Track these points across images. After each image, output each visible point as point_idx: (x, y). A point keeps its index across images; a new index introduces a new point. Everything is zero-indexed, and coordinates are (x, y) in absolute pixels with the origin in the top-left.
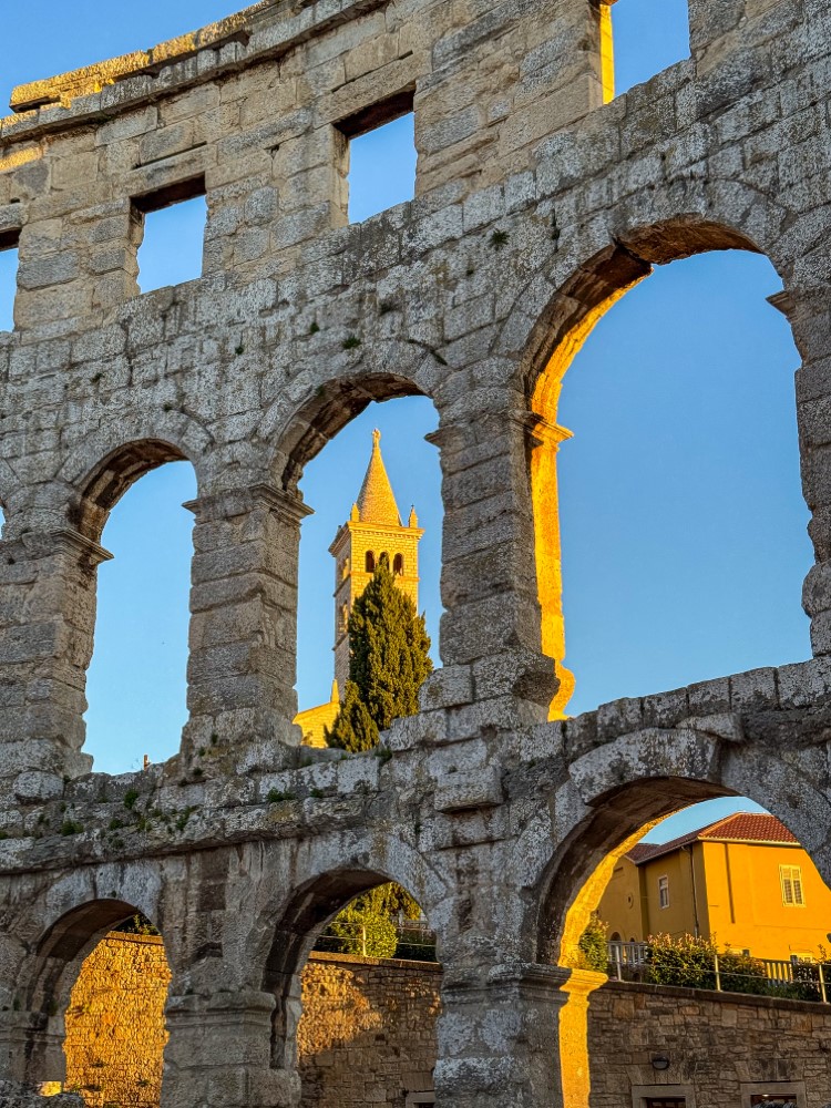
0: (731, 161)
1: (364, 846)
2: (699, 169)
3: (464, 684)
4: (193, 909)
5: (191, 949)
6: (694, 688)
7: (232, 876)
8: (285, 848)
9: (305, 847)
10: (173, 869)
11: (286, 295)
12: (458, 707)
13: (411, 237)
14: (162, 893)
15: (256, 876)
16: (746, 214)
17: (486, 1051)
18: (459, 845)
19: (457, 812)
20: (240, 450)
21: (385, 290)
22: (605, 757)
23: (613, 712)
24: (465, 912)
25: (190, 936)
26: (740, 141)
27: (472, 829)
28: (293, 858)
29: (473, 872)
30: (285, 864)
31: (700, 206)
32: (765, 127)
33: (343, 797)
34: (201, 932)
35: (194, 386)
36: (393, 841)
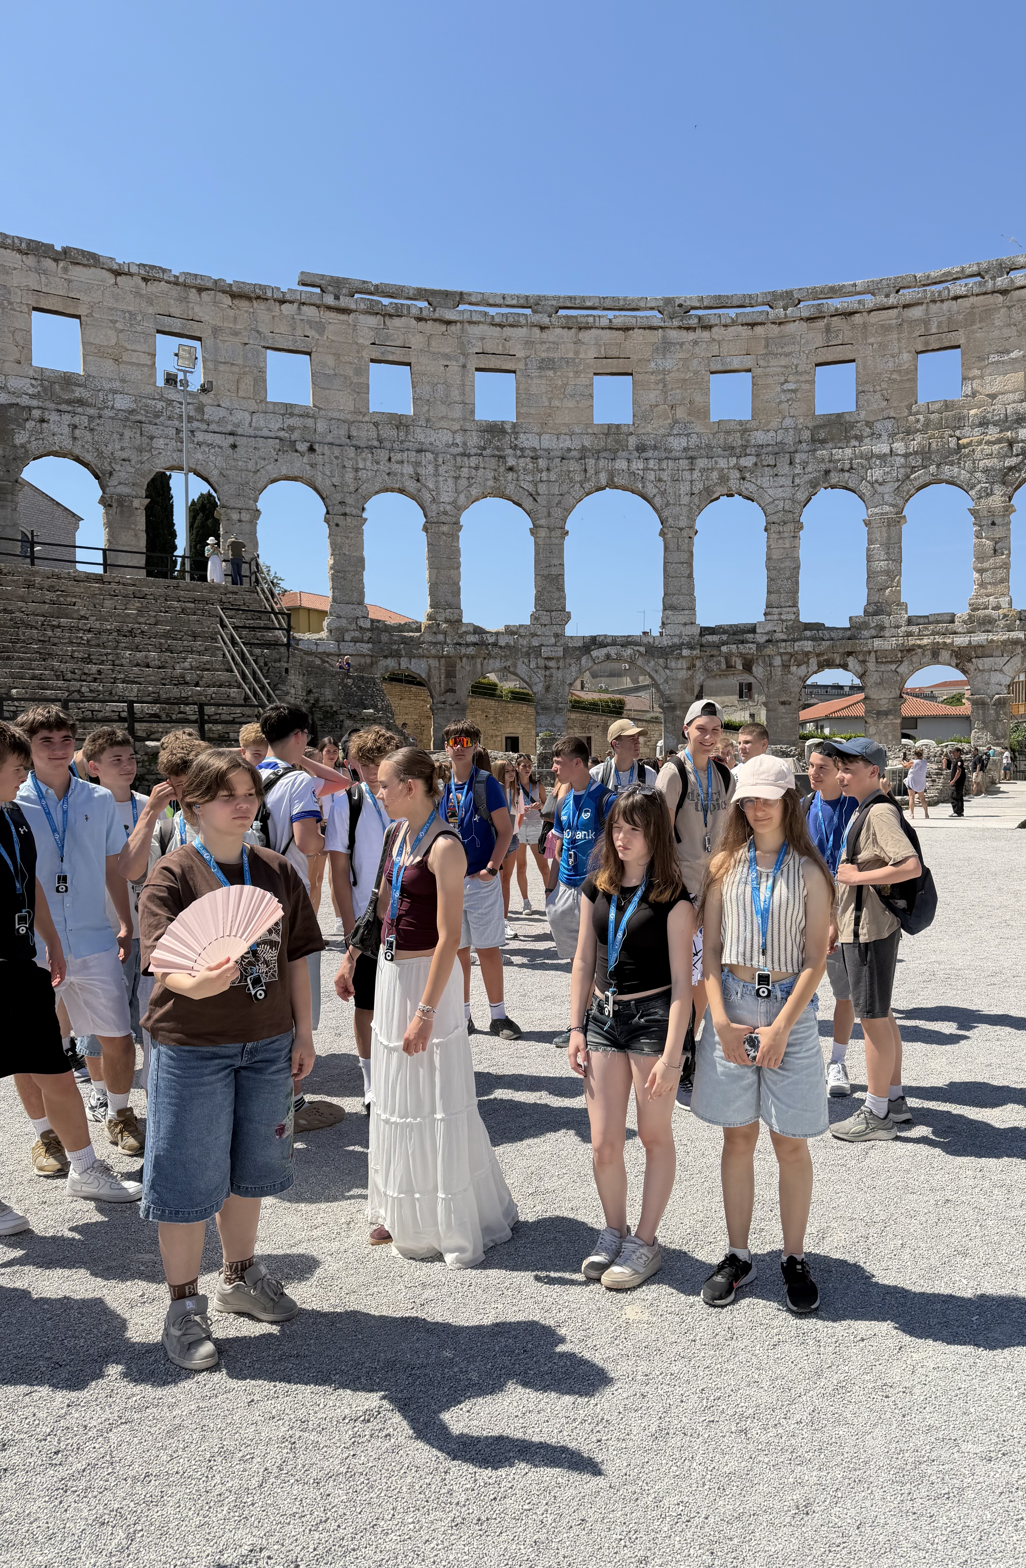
0: (651, 476)
1: (508, 663)
2: (641, 473)
3: (548, 618)
4: (443, 677)
5: (443, 690)
6: (629, 636)
7: (458, 667)
8: (479, 660)
9: (486, 661)
10: (434, 663)
11: (458, 441)
12: (545, 625)
13: (516, 439)
14: (430, 670)
15: (468, 668)
16: (655, 496)
17: (555, 726)
18: (546, 668)
19: (549, 659)
20: (448, 508)
21: (511, 462)
22: (604, 651)
23: (602, 638)
24: (547, 689)
25: (442, 685)
26: (655, 471)
27: (552, 664)
28: (482, 664)
29: (551, 676)
30: (479, 666)
31: (640, 486)
32: (663, 470)
33: (501, 647)
34: (447, 684)
35: (422, 471)
36: (520, 663)
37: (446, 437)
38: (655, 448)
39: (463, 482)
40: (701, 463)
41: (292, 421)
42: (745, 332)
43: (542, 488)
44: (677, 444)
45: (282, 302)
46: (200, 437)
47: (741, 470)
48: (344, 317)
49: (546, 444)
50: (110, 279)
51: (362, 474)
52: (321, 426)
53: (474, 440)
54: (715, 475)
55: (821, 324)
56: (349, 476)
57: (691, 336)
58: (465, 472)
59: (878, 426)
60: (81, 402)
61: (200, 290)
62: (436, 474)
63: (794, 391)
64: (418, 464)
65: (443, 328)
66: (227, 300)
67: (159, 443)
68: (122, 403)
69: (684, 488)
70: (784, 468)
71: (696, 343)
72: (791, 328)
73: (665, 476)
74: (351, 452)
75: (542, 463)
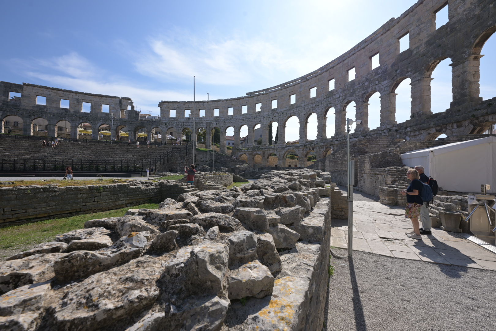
1: (273, 151)
3: (280, 142)
4: (263, 154)
7: (265, 152)
9: (270, 151)
11: (268, 113)
12: (279, 144)
13: (276, 111)
14: (261, 153)
15: (267, 153)
16: (298, 116)
19: (279, 150)
20: (265, 125)
24: (279, 156)
29: (280, 153)
31: (297, 114)
33: (272, 148)
34: (263, 156)
36: (275, 151)
37: (266, 113)
38: (299, 107)
39: (267, 120)
40: (306, 108)
41: (244, 116)
42: (315, 78)
43: (280, 119)
44: (303, 105)
45: (243, 98)
46: (232, 121)
47: (313, 107)
48: (252, 98)
49: (281, 111)
50: (222, 102)
51: (253, 122)
52: (248, 116)
53: (270, 113)
54: (308, 110)
55: (328, 72)
56: (251, 123)
57: (306, 83)
58: (268, 119)
59: (338, 91)
60: (218, 120)
61: (233, 100)
62: (263, 120)
63: (323, 88)
64: (261, 119)
65: (266, 95)
66: (236, 100)
67: (227, 123)
68: (223, 119)
69: (303, 114)
70: (320, 105)
71: (306, 84)
72: (323, 75)
73: (299, 112)
74: (251, 119)
75: (280, 114)
